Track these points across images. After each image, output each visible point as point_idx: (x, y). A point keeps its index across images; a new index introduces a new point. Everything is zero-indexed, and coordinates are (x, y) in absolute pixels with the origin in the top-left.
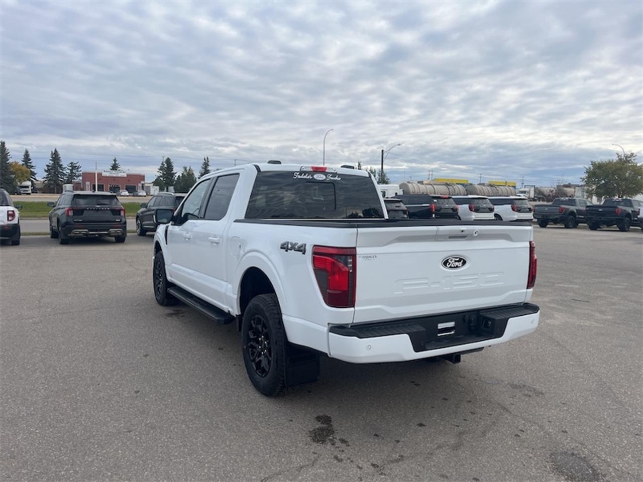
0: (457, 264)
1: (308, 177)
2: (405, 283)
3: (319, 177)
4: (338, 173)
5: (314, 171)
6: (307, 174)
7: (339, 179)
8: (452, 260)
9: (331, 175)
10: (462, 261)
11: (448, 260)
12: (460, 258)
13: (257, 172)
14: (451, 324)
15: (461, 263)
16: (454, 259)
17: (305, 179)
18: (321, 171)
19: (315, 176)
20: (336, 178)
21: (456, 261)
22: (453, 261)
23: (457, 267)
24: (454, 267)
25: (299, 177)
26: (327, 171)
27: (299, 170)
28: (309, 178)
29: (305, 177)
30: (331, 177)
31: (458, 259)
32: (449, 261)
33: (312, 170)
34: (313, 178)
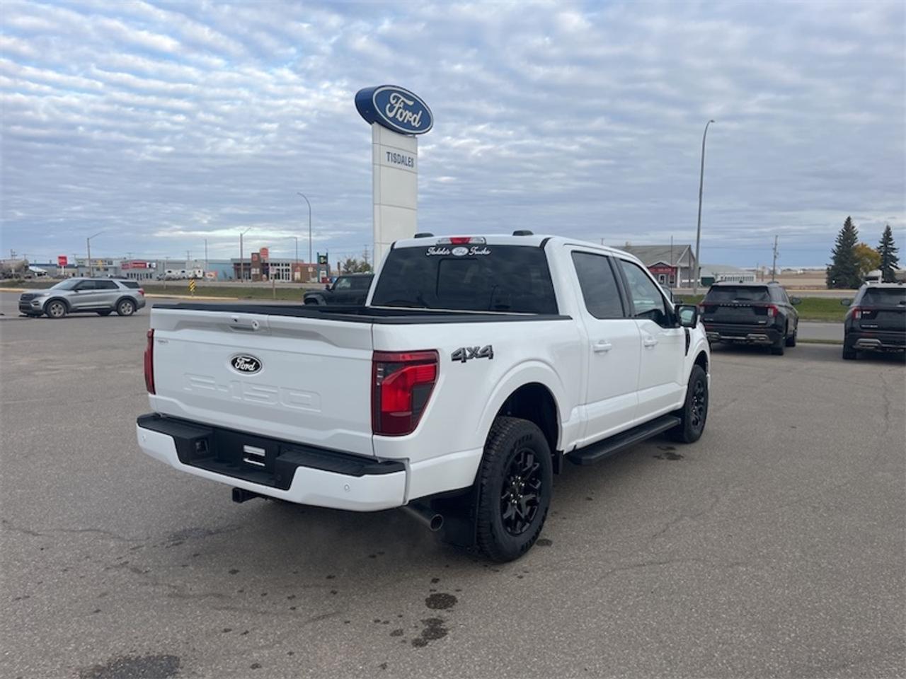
0: (247, 366)
1: (445, 253)
2: (194, 379)
3: (460, 251)
4: (488, 243)
5: (453, 244)
6: (444, 249)
7: (488, 252)
8: (241, 360)
9: (476, 248)
10: (254, 363)
11: (236, 359)
12: (252, 360)
13: (389, 250)
14: (261, 452)
15: (252, 366)
16: (243, 359)
17: (441, 255)
18: (463, 242)
19: (454, 251)
20: (484, 252)
21: (246, 362)
22: (243, 362)
23: (248, 370)
24: (244, 370)
25: (434, 253)
26: (470, 242)
27: (434, 244)
28: (446, 255)
29: (441, 253)
30: (477, 250)
31: (248, 360)
32: (238, 361)
33: (450, 242)
34: (451, 253)
